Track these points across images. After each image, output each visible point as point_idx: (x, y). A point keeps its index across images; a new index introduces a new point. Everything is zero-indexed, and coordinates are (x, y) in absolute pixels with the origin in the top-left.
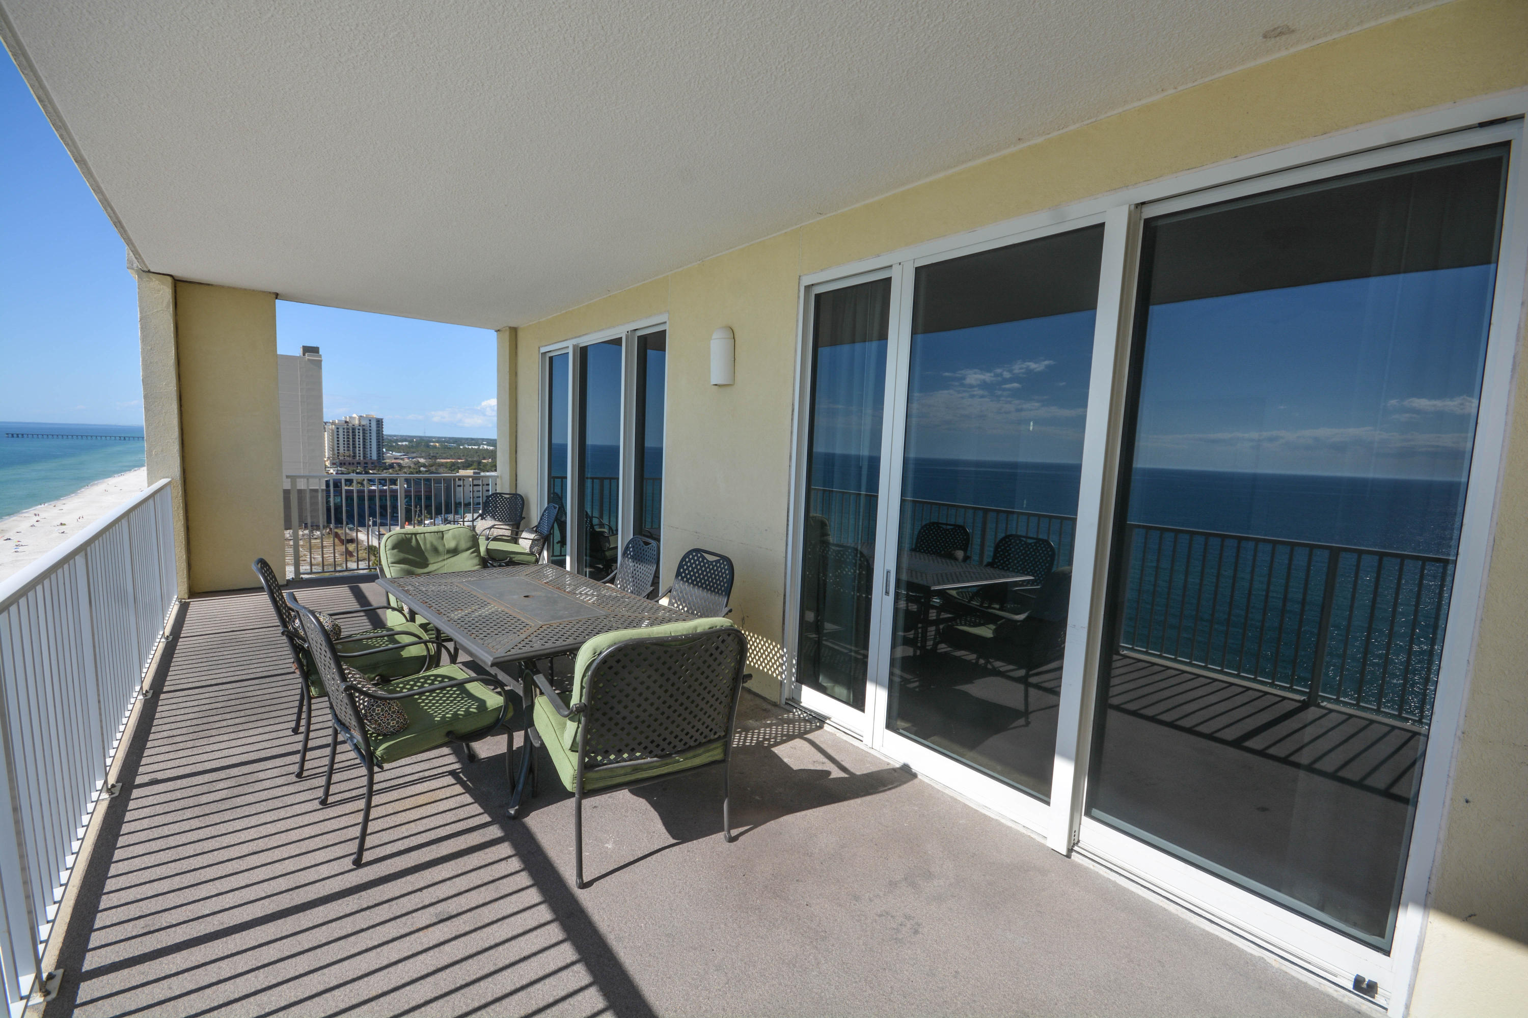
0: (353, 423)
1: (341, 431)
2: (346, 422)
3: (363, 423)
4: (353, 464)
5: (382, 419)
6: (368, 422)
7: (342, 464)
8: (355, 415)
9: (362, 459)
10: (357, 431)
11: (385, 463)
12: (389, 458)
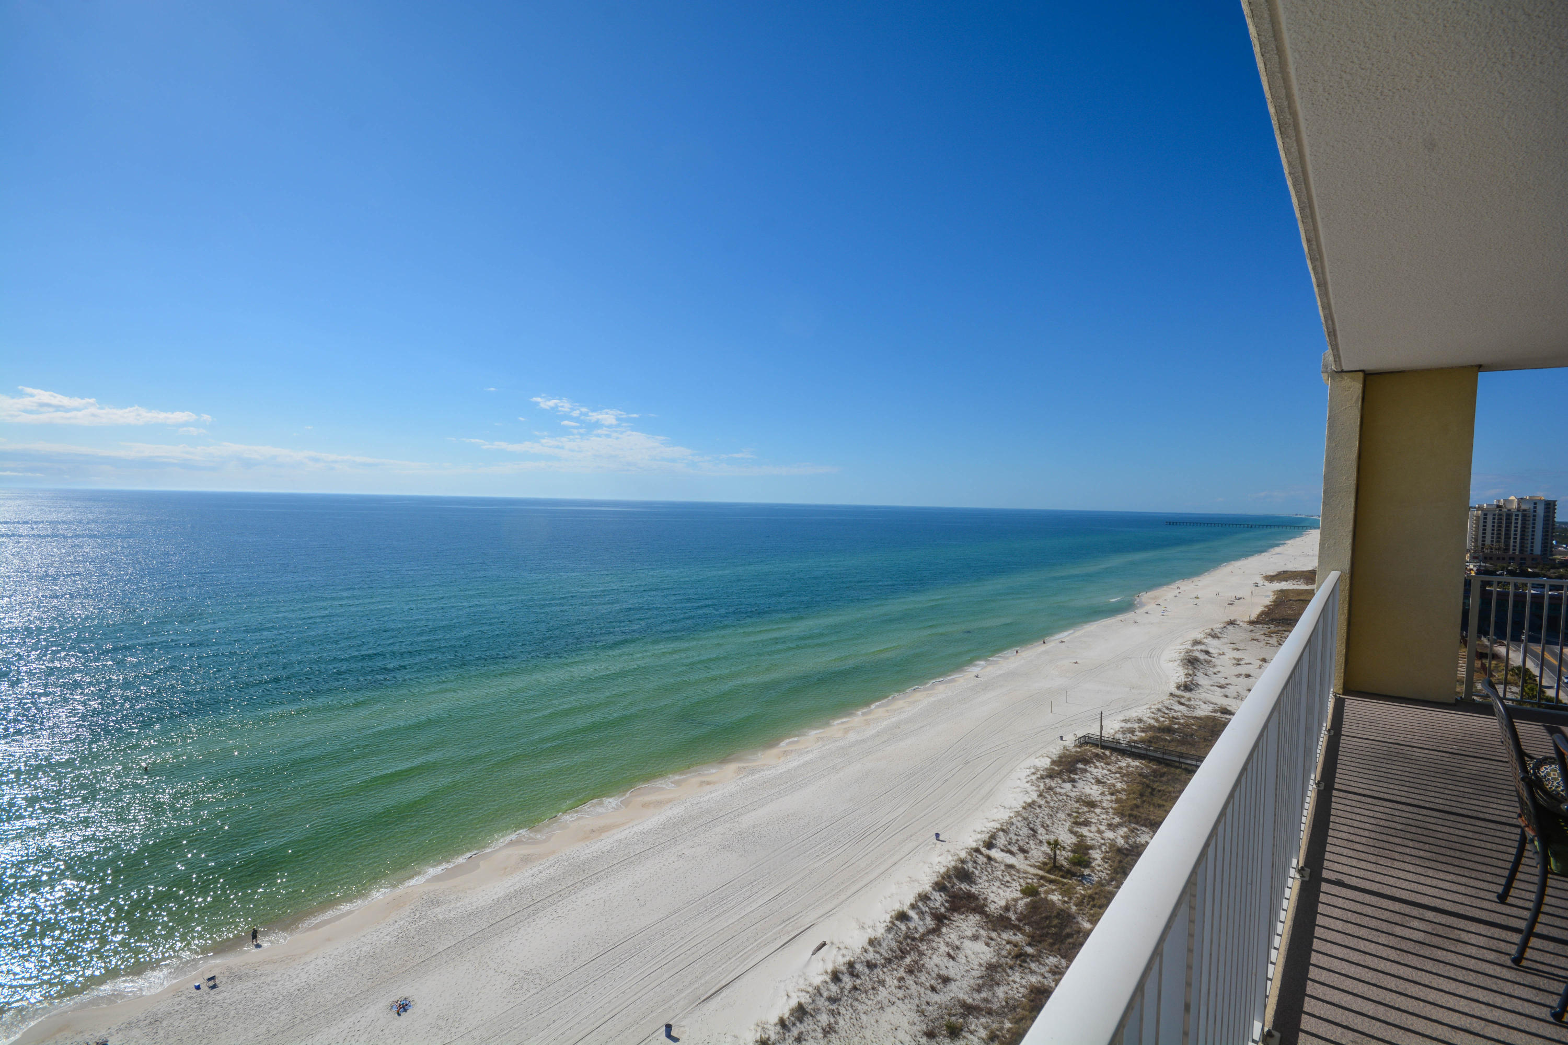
0: (1509, 507)
1: (1490, 518)
2: (1499, 506)
3: (1523, 507)
4: (1504, 559)
5: (1555, 502)
6: (1532, 506)
7: (1486, 559)
8: (1512, 498)
9: (1517, 553)
10: (1514, 517)
11: (1555, 560)
12: (1561, 553)
